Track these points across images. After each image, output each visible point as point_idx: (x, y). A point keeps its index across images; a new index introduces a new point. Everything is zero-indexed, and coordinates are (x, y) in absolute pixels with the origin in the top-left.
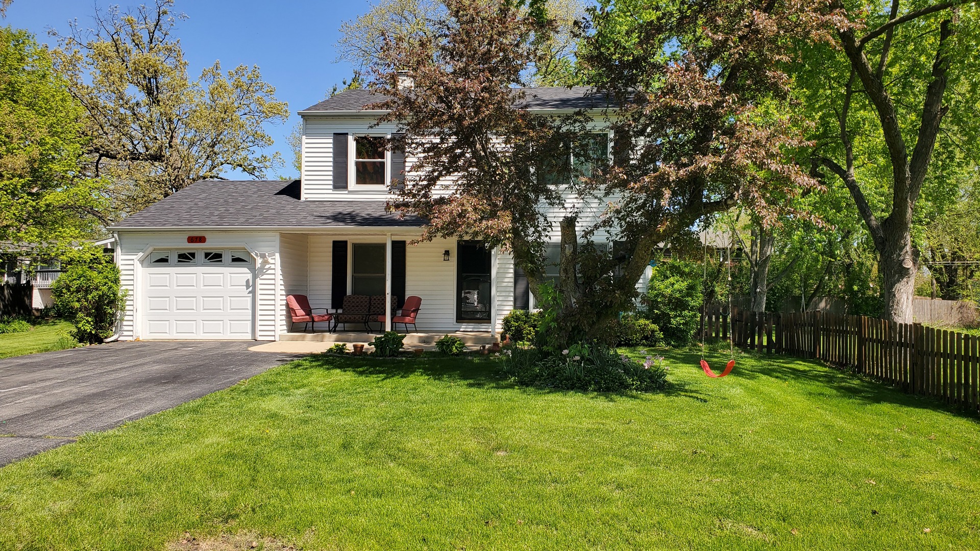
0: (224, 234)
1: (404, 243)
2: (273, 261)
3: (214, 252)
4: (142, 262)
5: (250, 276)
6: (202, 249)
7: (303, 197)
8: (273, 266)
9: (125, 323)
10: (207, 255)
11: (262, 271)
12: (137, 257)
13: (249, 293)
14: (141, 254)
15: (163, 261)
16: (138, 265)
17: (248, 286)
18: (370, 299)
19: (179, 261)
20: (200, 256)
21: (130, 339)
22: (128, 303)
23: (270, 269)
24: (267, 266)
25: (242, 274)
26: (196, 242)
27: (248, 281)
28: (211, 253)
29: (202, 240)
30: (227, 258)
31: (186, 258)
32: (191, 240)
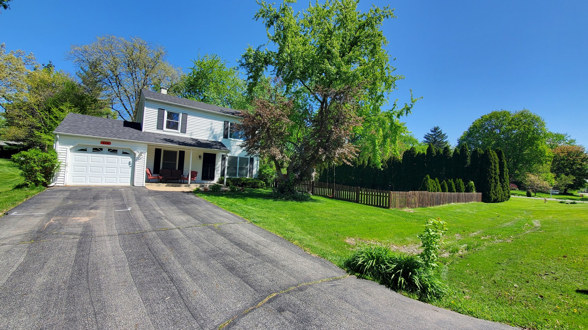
0: (121, 142)
1: (184, 152)
2: (144, 155)
3: (113, 149)
4: (71, 149)
5: (131, 160)
6: (107, 147)
7: (143, 130)
8: (144, 157)
9: (58, 177)
10: (109, 150)
11: (138, 158)
12: (69, 147)
13: (130, 167)
14: (72, 146)
15: (84, 150)
16: (69, 150)
17: (129, 164)
18: (171, 171)
19: (93, 151)
20: (105, 150)
21: (62, 185)
22: (61, 168)
23: (142, 158)
24: (141, 157)
25: (128, 159)
26: (106, 144)
27: (130, 162)
28: (111, 149)
29: (109, 143)
30: (120, 151)
31: (96, 150)
32: (103, 143)
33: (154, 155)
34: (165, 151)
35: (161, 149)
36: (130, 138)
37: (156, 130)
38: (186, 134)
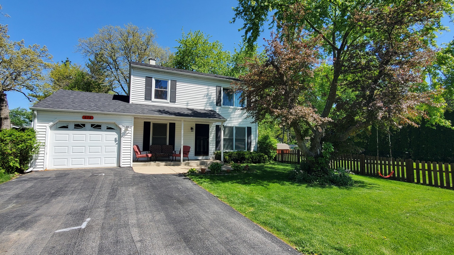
0: (103, 115)
2: (130, 130)
3: (96, 124)
4: (51, 127)
5: (116, 136)
6: (90, 122)
7: (131, 102)
8: (130, 132)
9: (37, 161)
10: (92, 125)
11: (125, 134)
12: (48, 125)
13: (116, 144)
14: (51, 123)
15: (65, 127)
16: (48, 128)
17: (116, 141)
18: (162, 147)
19: (75, 128)
20: (88, 126)
21: (42, 169)
22: (40, 149)
23: (129, 133)
24: (127, 132)
25: (113, 135)
26: (88, 119)
27: (116, 139)
28: (94, 125)
29: (91, 118)
30: (104, 127)
31: (79, 126)
32: (84, 117)
33: (143, 129)
34: (154, 124)
35: (150, 122)
36: (115, 111)
37: (144, 101)
38: (176, 104)
